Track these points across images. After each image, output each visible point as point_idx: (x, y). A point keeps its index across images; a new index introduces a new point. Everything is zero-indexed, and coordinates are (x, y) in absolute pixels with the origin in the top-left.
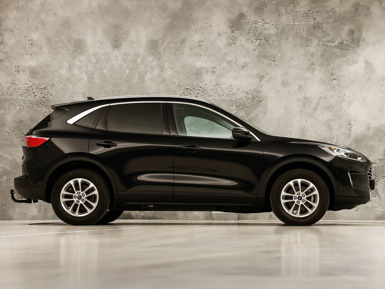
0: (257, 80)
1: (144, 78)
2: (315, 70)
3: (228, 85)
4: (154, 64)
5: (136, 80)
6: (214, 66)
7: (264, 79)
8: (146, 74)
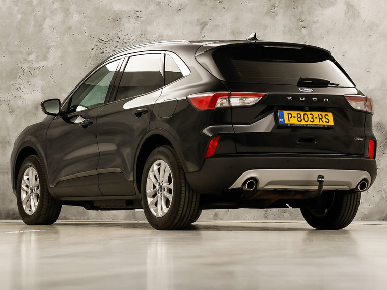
0: (197, 29)
1: (41, 25)
2: (277, 15)
3: (157, 35)
4: (56, 6)
5: (31, 28)
6: (138, 9)
7: (207, 27)
8: (44, 20)
